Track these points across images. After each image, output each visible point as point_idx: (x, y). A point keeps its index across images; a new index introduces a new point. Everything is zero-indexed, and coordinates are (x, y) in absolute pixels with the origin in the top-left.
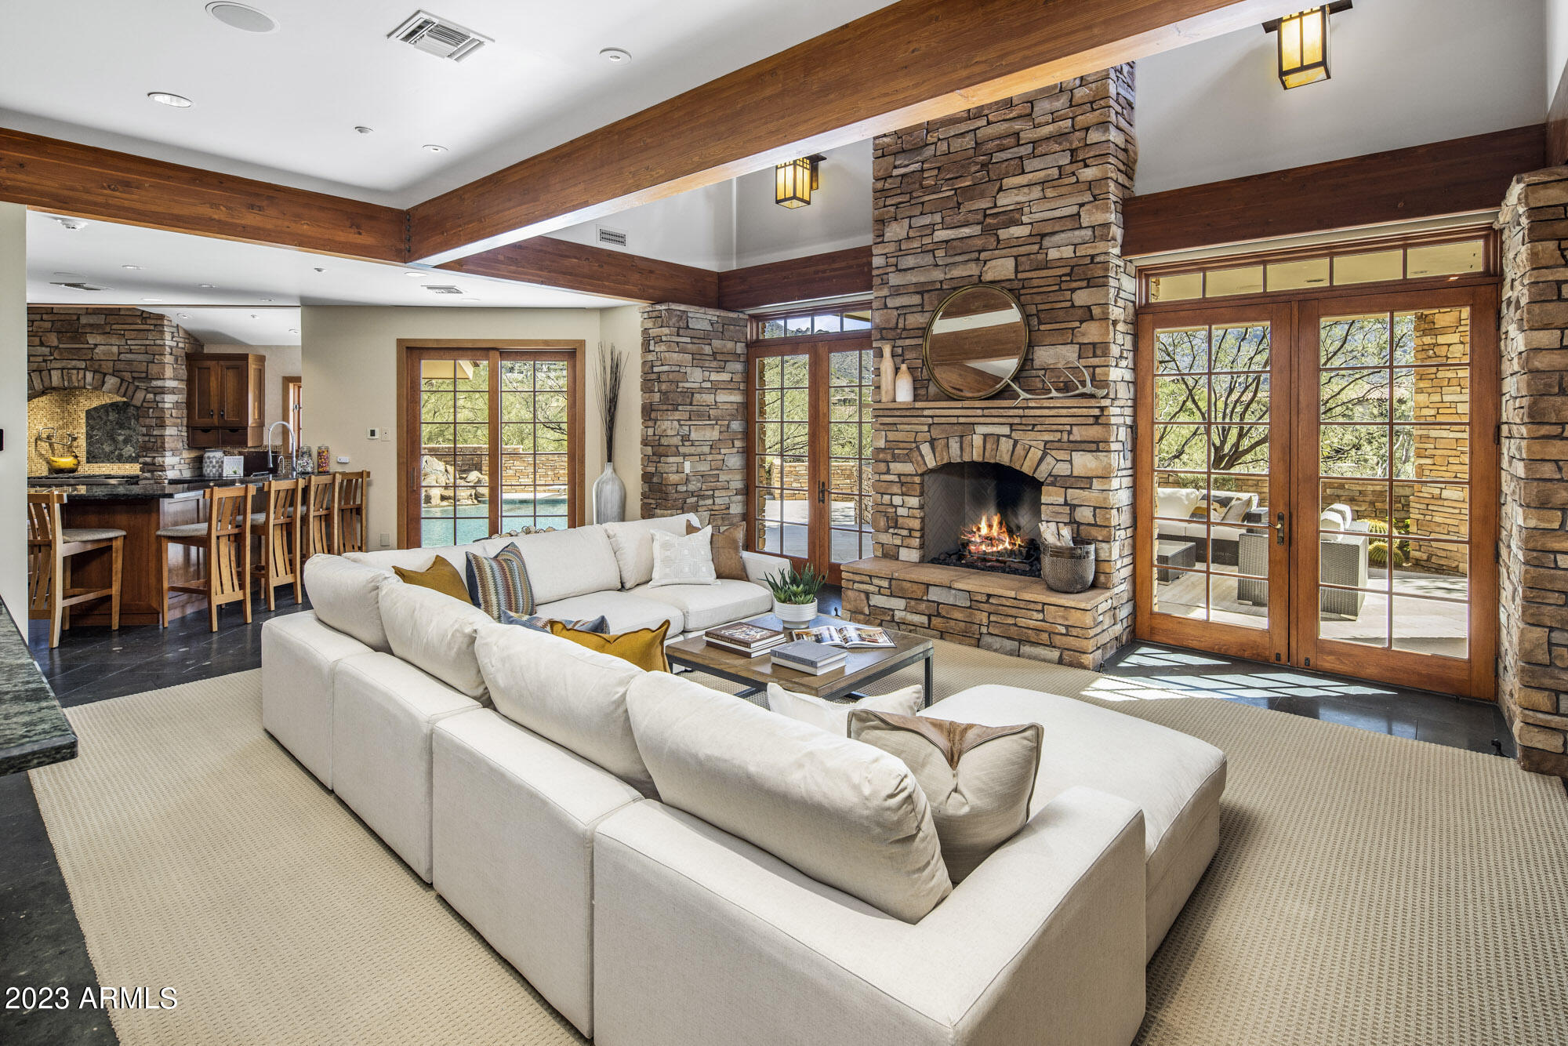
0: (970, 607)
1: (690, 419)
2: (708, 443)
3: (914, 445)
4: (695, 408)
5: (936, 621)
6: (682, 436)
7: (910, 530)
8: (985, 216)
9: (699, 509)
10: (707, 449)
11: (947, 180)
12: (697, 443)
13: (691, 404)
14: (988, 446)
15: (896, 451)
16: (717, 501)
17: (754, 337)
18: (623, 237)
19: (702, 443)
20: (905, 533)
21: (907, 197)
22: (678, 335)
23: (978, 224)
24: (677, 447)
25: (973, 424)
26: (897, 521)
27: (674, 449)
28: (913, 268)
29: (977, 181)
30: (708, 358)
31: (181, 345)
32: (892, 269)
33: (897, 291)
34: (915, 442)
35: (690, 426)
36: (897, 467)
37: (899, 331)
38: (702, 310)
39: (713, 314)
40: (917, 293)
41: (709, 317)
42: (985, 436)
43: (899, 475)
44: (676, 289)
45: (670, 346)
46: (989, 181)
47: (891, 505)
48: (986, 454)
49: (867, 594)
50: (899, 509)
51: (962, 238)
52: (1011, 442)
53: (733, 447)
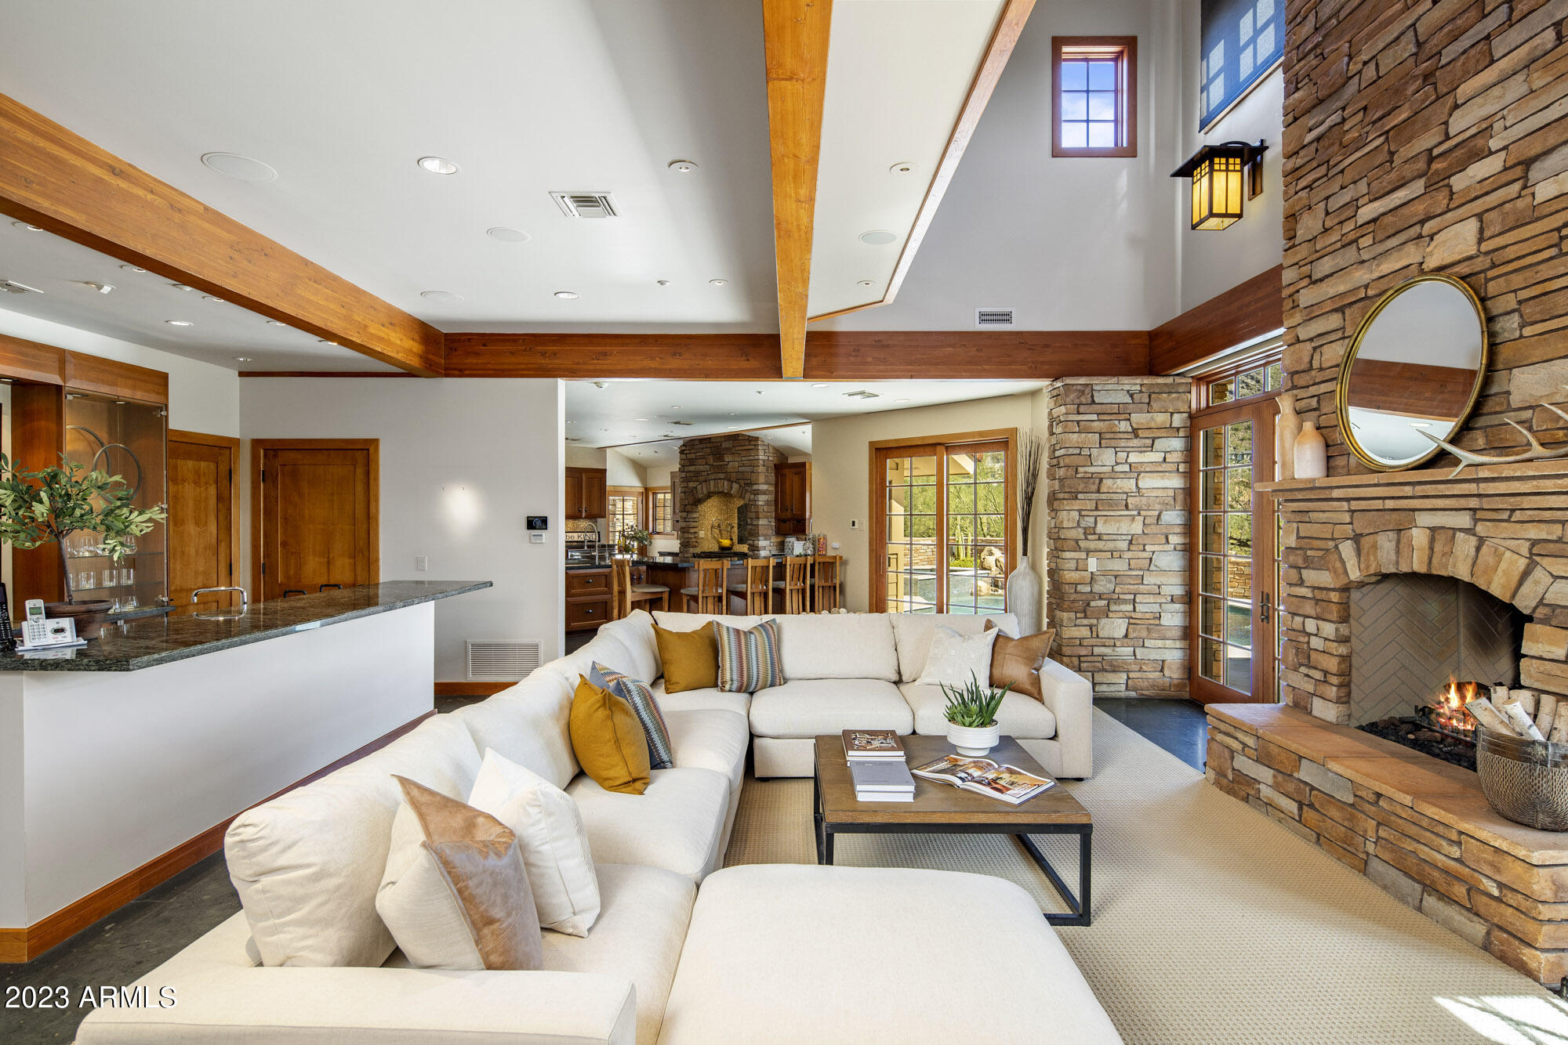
0: (1352, 805)
1: (1097, 509)
2: (1124, 537)
3: (1331, 544)
4: (1103, 496)
5: (1308, 813)
6: (1085, 529)
7: (1326, 673)
8: (1431, 159)
9: (1111, 615)
10: (1124, 545)
11: (1374, 123)
12: (1105, 537)
13: (1098, 491)
14: (1438, 548)
15: (1309, 553)
16: (1139, 607)
17: (1203, 404)
18: (1009, 314)
19: (1115, 537)
20: (1318, 675)
21: (1323, 170)
22: (1078, 413)
23: (1420, 176)
24: (1077, 541)
25: (1414, 510)
26: (1309, 657)
27: (1073, 543)
28: (1331, 275)
29: (1416, 107)
30: (1126, 436)
31: (770, 458)
32: (1306, 282)
33: (1311, 312)
34: (1333, 539)
35: (1096, 517)
36: (1311, 576)
37: (1313, 373)
38: (1115, 380)
39: (1133, 383)
40: (1335, 310)
41: (1127, 387)
42: (1433, 530)
43: (1314, 588)
44: (1082, 361)
45: (1066, 427)
46: (1438, 98)
47: (1304, 632)
48: (1434, 561)
49: (1232, 752)
50: (1313, 638)
51: (1396, 208)
52: (1473, 541)
53: (1168, 542)
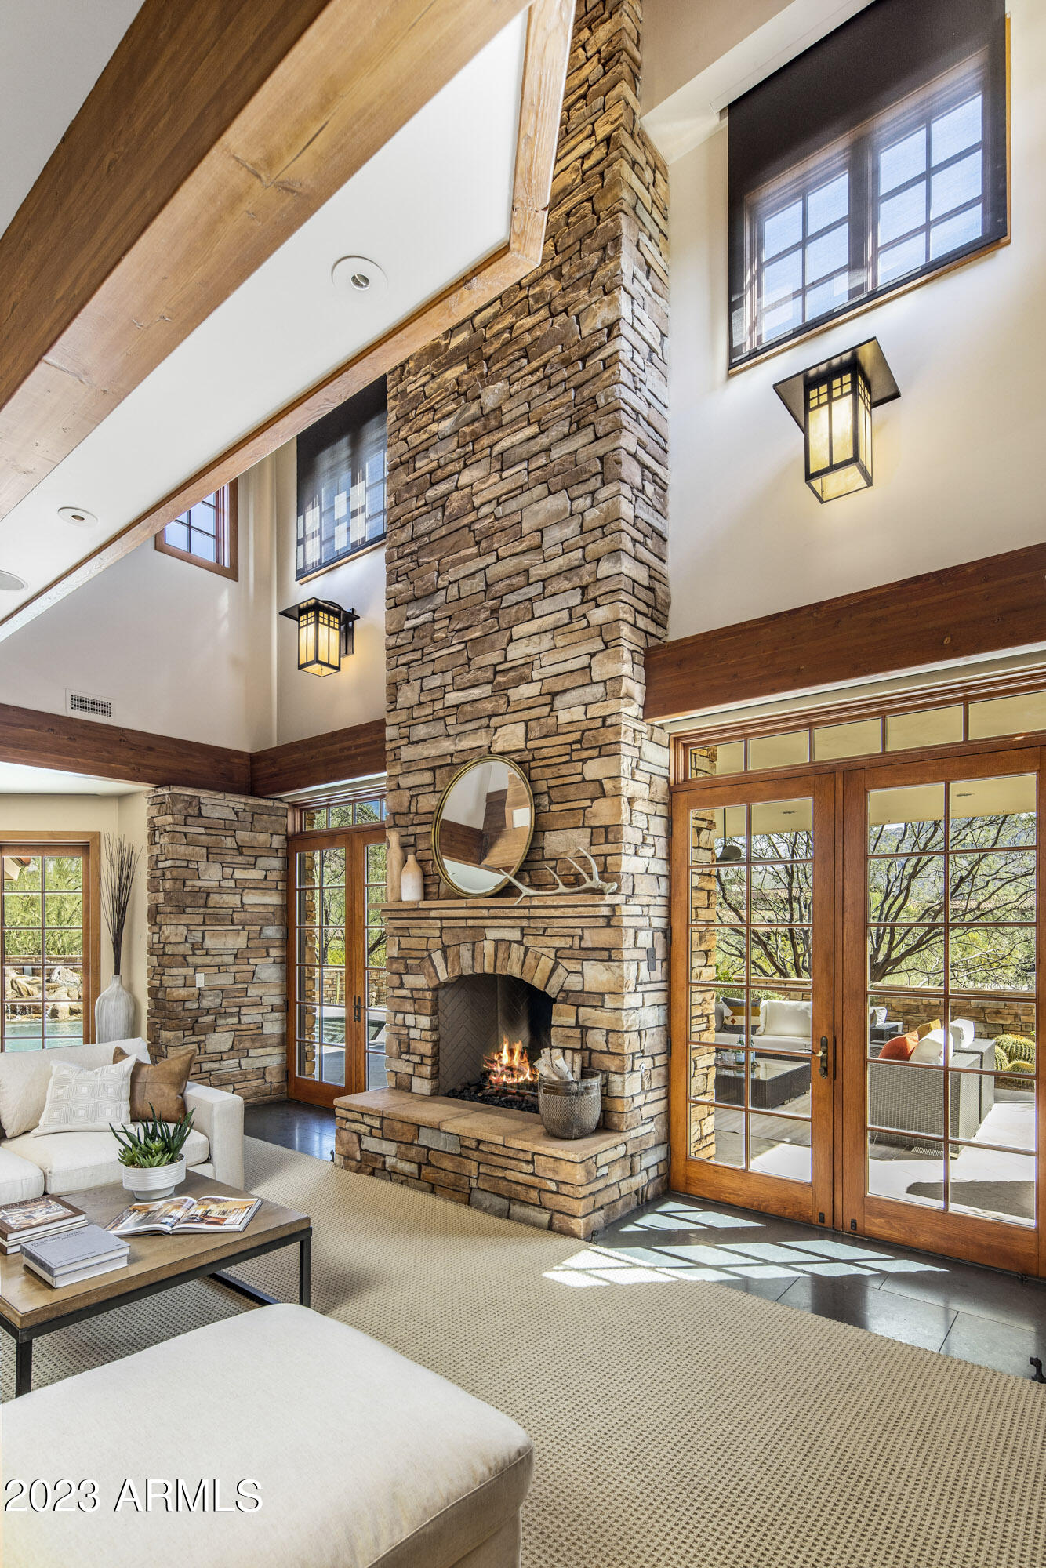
1: (204, 924)
2: (230, 952)
3: (425, 954)
4: (210, 911)
5: (426, 1171)
6: (193, 943)
7: (422, 1056)
8: (496, 673)
9: (217, 1029)
10: (230, 959)
11: (456, 632)
13: (206, 906)
14: (500, 955)
15: (409, 961)
16: (244, 1019)
17: (297, 829)
18: (107, 706)
19: (221, 952)
20: (416, 1059)
21: (419, 654)
22: (185, 825)
23: (488, 683)
24: (184, 957)
25: (485, 927)
26: (409, 1045)
27: (179, 959)
28: (425, 740)
29: (485, 631)
30: (231, 852)
32: (406, 741)
33: (409, 767)
34: (427, 950)
35: (204, 931)
36: (410, 980)
37: (412, 815)
38: (221, 795)
39: (238, 801)
40: (428, 769)
41: (232, 805)
42: (497, 942)
43: (412, 990)
44: (187, 771)
46: (500, 630)
47: (404, 1025)
48: (498, 964)
49: (360, 1136)
50: (412, 1030)
51: (473, 701)
52: (522, 950)
53: (268, 956)
